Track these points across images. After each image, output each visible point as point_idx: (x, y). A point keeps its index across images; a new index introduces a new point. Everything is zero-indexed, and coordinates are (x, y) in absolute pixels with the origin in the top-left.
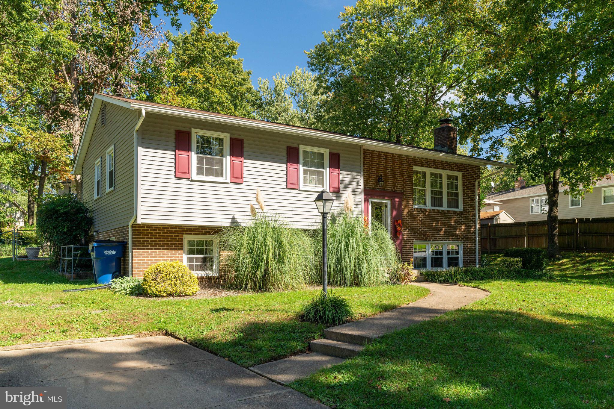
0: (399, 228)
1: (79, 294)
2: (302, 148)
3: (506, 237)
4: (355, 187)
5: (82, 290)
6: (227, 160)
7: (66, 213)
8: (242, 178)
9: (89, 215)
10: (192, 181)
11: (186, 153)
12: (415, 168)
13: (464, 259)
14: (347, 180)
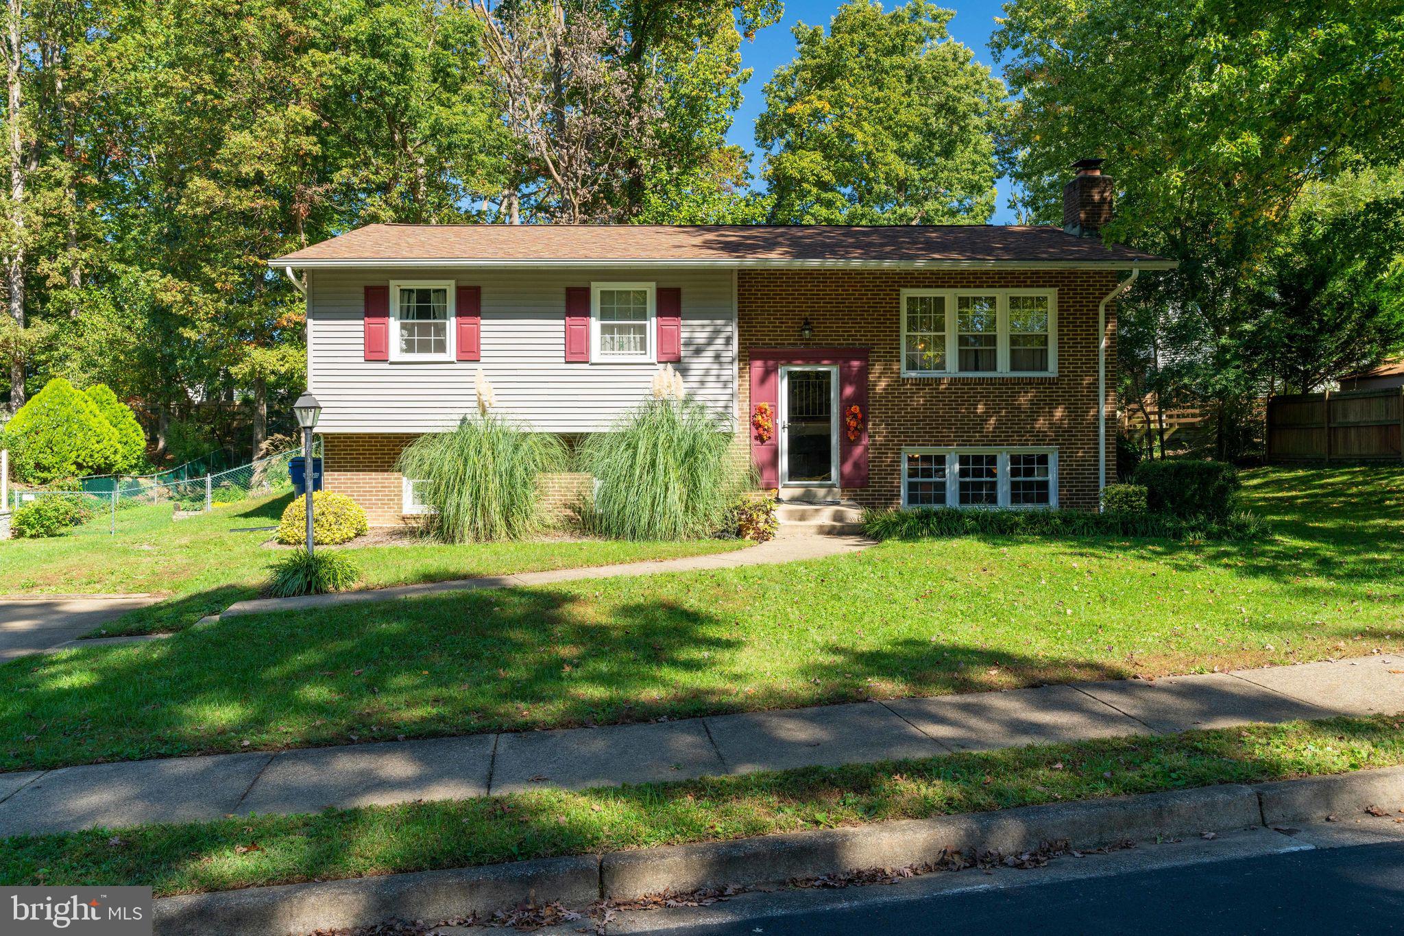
0: (852, 423)
2: (597, 288)
4: (720, 348)
6: (452, 324)
8: (478, 351)
10: (391, 363)
11: (382, 320)
12: (907, 293)
13: (1061, 485)
14: (701, 336)
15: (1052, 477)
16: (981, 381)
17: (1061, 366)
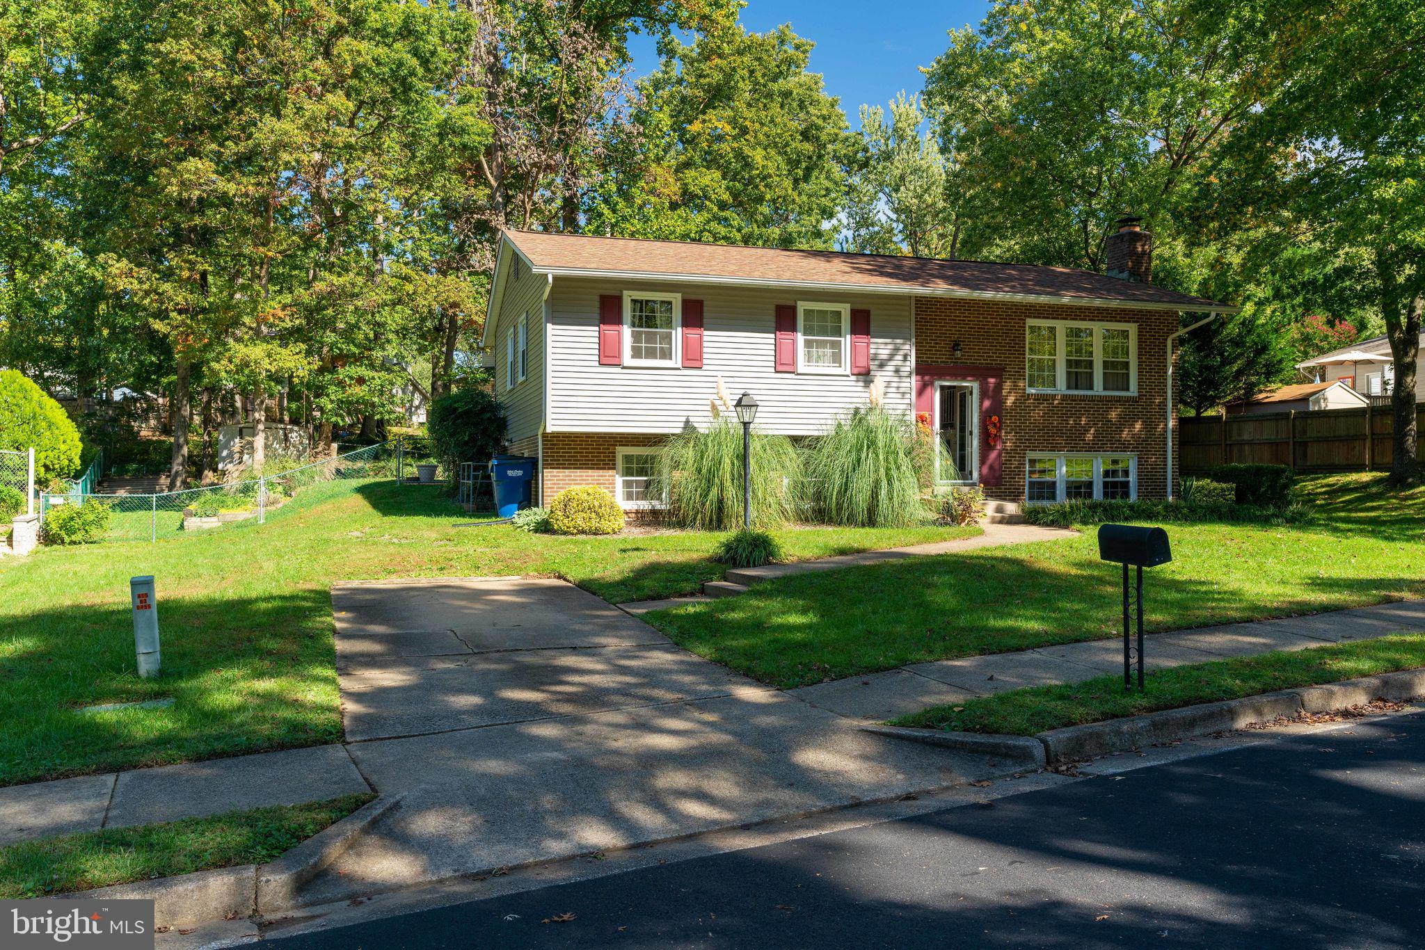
0: (993, 430)
1: (471, 530)
2: (802, 306)
3: (1325, 440)
4: (900, 363)
5: (476, 525)
6: (678, 334)
7: (466, 412)
8: (701, 359)
9: (502, 413)
10: (624, 368)
11: (616, 328)
12: (1031, 322)
13: (1140, 485)
14: (884, 353)
15: (1132, 478)
16: (1084, 398)
17: (1140, 387)
